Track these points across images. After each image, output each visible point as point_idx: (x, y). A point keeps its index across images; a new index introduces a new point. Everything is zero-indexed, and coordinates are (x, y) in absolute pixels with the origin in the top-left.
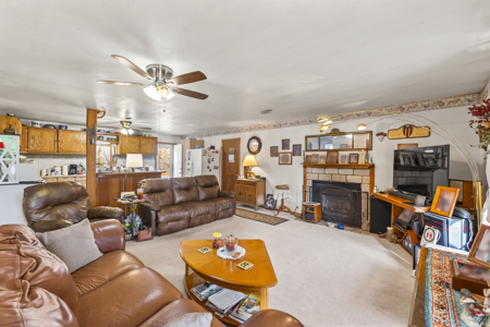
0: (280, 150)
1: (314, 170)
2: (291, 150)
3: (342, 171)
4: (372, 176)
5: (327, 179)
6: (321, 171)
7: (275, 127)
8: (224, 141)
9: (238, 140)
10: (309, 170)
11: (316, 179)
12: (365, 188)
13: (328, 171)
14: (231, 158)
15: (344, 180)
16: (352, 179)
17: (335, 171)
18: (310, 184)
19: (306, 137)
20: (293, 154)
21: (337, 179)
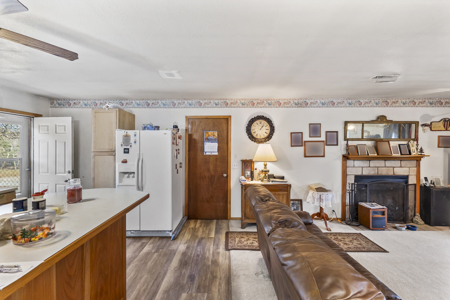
0: (306, 137)
1: (358, 163)
2: (323, 138)
3: (388, 163)
4: (418, 166)
5: (372, 172)
6: (366, 164)
7: (298, 105)
8: (189, 119)
9: (227, 119)
10: (350, 163)
11: (359, 173)
12: (412, 180)
13: (373, 163)
14: (211, 148)
15: (391, 173)
16: (400, 172)
17: (381, 163)
18: (351, 180)
19: (346, 123)
20: (327, 143)
21: (384, 172)
